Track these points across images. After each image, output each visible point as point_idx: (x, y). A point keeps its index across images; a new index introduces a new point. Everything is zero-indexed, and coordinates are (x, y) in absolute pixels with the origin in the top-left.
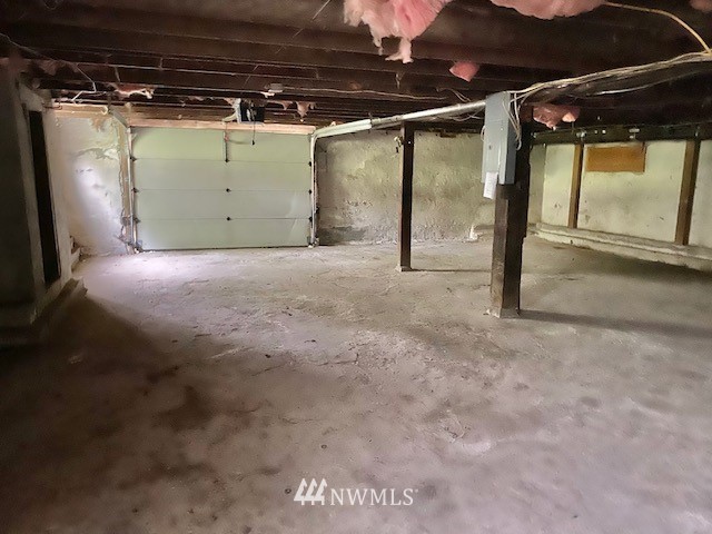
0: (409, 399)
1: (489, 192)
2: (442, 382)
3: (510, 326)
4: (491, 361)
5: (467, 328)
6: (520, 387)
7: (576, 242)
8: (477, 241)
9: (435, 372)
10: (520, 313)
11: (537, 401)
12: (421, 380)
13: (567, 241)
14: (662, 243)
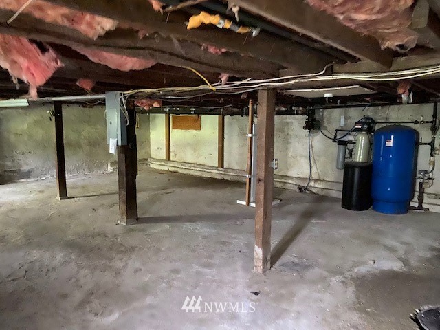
0: (65, 296)
1: (113, 150)
2: (88, 279)
3: (132, 230)
4: (120, 256)
5: (105, 236)
6: (137, 271)
7: (171, 169)
8: (112, 172)
9: (83, 272)
10: (138, 220)
11: (146, 278)
12: (74, 280)
13: (166, 168)
14: (212, 167)
